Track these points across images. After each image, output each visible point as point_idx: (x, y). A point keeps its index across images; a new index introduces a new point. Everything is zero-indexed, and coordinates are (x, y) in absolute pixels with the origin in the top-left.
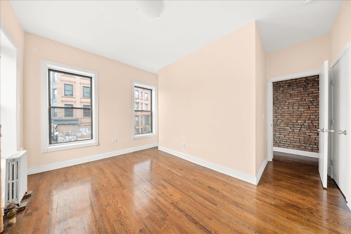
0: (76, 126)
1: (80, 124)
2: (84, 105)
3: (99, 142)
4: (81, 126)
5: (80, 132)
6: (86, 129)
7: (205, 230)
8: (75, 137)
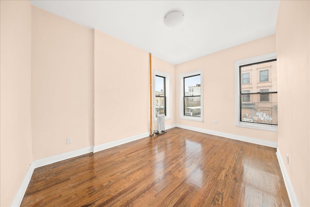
0: (253, 110)
1: (257, 108)
2: (261, 90)
3: (204, 120)
4: (257, 110)
5: (256, 116)
6: (263, 114)
7: (146, 190)
8: (252, 120)
